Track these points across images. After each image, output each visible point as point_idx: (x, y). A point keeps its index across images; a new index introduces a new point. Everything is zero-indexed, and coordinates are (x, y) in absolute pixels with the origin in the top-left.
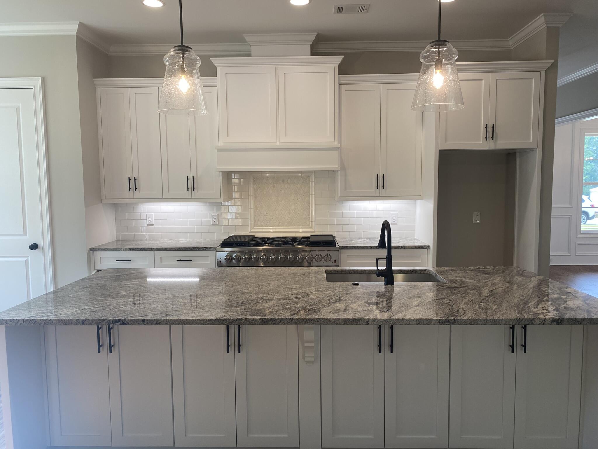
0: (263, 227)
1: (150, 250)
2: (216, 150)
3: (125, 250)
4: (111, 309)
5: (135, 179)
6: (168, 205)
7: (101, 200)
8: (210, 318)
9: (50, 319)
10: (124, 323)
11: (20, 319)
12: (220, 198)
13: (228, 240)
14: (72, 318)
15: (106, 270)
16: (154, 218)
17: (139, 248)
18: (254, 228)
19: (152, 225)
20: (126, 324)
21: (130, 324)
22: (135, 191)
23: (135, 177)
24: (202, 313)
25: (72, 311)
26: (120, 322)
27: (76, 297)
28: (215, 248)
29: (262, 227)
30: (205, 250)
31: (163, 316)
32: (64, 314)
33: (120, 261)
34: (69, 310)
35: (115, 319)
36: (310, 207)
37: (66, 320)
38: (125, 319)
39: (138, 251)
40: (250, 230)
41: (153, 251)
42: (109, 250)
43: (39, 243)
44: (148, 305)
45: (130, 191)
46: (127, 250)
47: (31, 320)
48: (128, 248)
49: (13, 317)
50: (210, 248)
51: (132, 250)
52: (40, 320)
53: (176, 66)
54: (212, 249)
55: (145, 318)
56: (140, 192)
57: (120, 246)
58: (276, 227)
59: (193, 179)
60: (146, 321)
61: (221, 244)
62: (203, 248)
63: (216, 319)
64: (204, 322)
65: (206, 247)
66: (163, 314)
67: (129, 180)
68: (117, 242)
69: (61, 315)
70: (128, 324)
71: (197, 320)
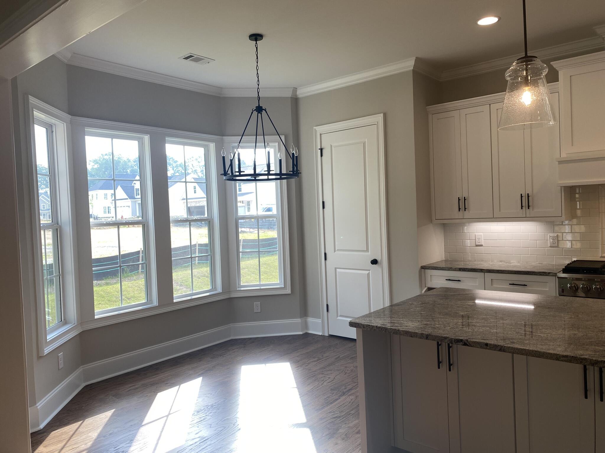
1: (481, 271)
2: (557, 162)
3: (455, 270)
4: (452, 328)
5: (465, 200)
6: (498, 225)
7: (432, 220)
8: (565, 354)
9: (398, 329)
10: (466, 343)
11: (374, 325)
12: (561, 217)
13: (571, 266)
14: (417, 331)
15: (440, 288)
16: (483, 239)
17: (469, 269)
19: (481, 245)
20: (468, 346)
21: (472, 346)
22: (465, 211)
23: (465, 197)
24: (553, 347)
25: (416, 324)
26: (462, 342)
27: (417, 312)
28: (556, 274)
30: (542, 275)
31: (507, 342)
32: (409, 327)
33: (449, 280)
34: (413, 323)
35: (457, 338)
37: (412, 332)
38: (467, 340)
39: (468, 271)
40: (601, 255)
41: (483, 273)
42: (439, 269)
43: (379, 259)
44: (489, 329)
45: (459, 211)
46: (457, 270)
47: (383, 328)
48: (458, 268)
49: (368, 323)
50: (549, 273)
51: (461, 270)
52: (390, 329)
53: (519, 79)
54: (551, 274)
55: (487, 342)
56: (469, 212)
57: (449, 266)
59: (528, 196)
60: (489, 345)
61: (563, 269)
62: (540, 272)
63: (573, 356)
64: (557, 357)
65: (543, 272)
66: (507, 340)
67: (459, 200)
68: (446, 261)
69: (406, 327)
70: (470, 346)
71: (549, 353)
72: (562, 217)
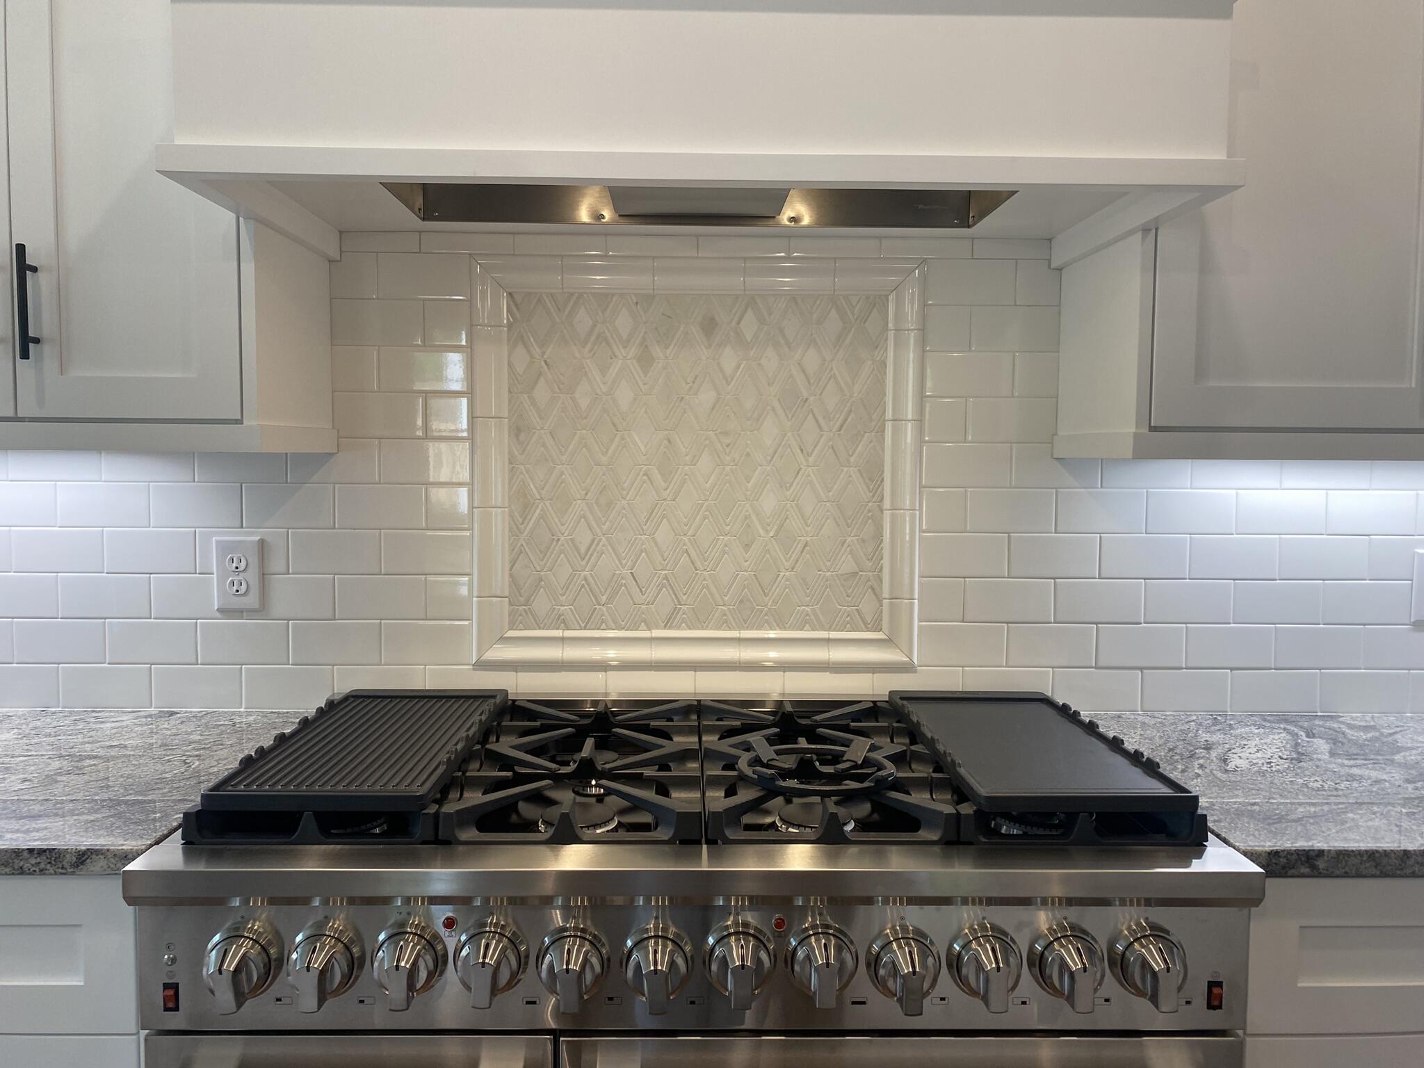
0: (568, 633)
12: (236, 422)
18: (503, 640)
29: (558, 633)
36: (887, 504)
40: (480, 655)
58: (656, 633)
59: (23, 268)
72: (239, 422)
